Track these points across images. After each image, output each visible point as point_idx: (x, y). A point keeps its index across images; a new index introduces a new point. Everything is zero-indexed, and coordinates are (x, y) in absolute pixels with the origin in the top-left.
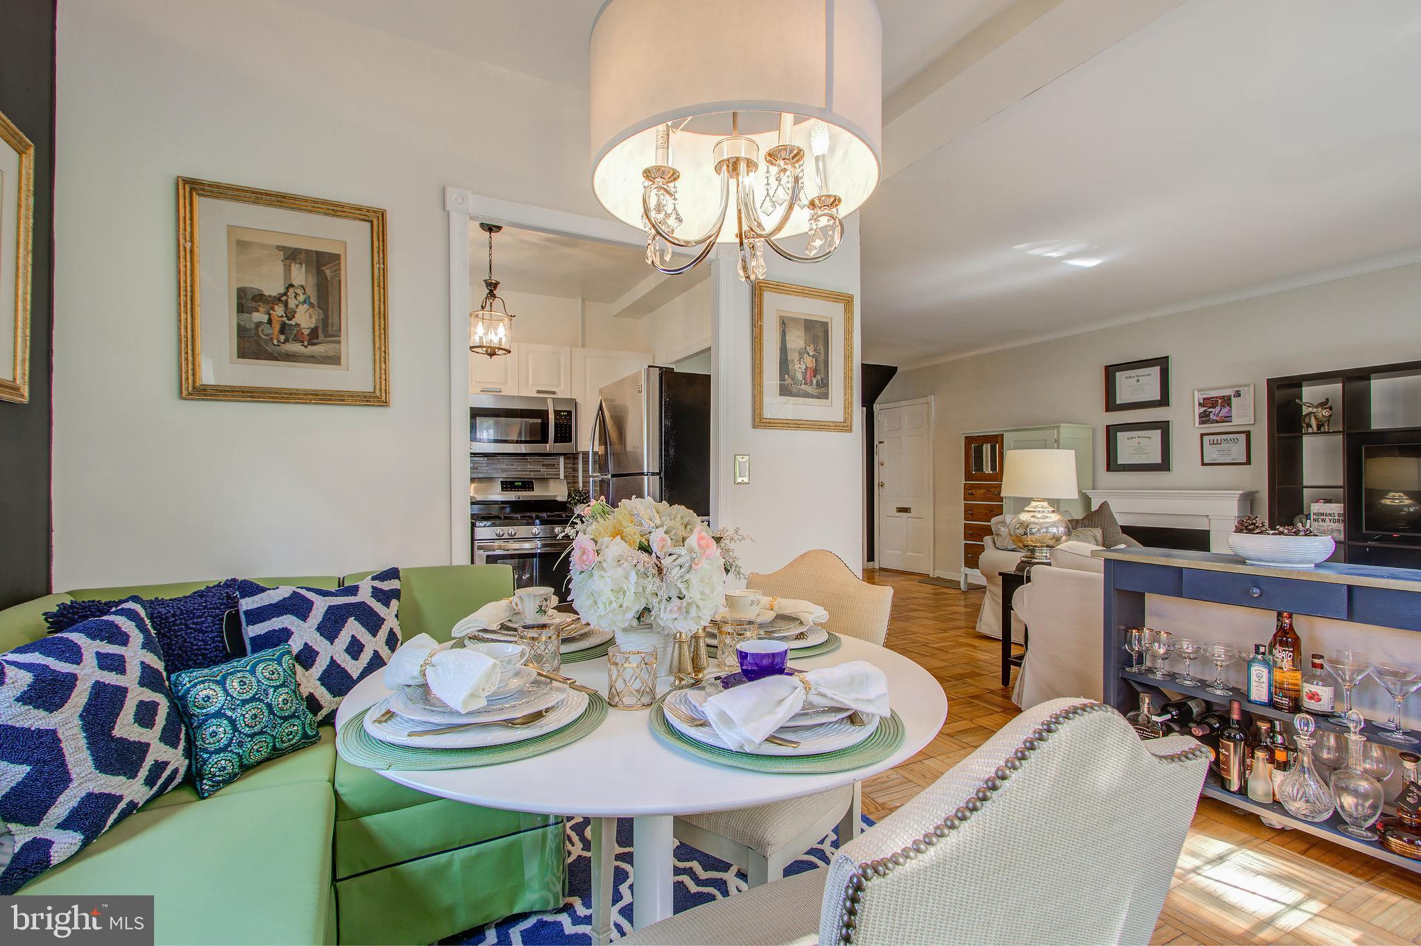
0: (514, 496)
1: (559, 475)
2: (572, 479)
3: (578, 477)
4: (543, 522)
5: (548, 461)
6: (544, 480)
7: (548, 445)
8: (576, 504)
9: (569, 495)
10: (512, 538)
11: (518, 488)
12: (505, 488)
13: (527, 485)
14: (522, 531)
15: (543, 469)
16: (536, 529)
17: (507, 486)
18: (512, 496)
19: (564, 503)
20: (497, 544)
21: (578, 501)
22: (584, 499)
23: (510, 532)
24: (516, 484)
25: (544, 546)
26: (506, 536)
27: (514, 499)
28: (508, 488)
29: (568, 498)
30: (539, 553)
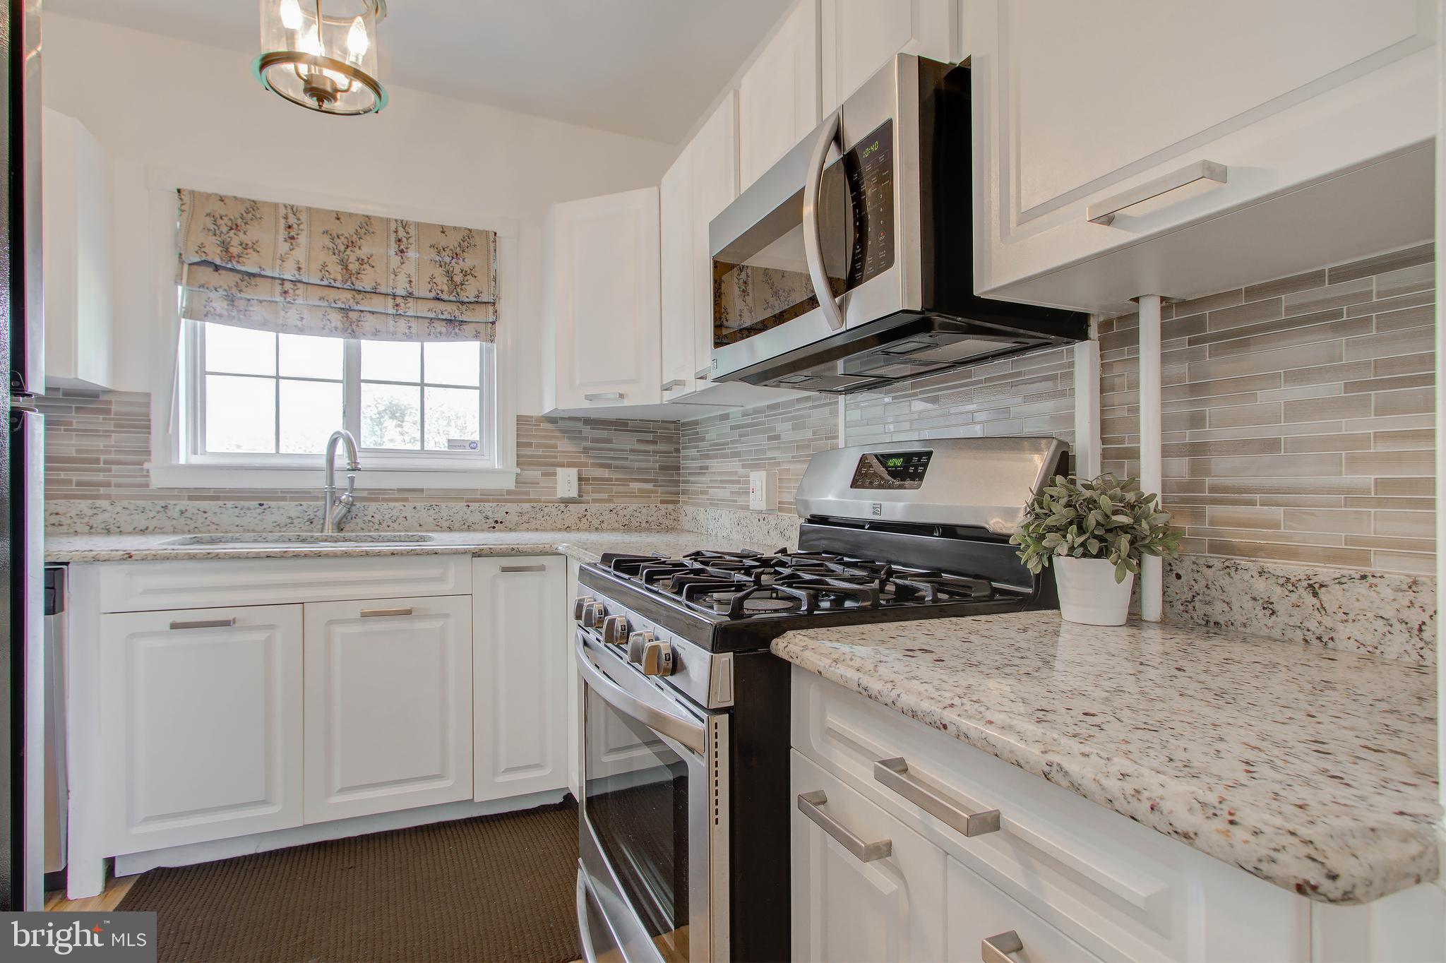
7: (821, 311)
12: (862, 477)
13: (913, 466)
18: (867, 503)
24: (891, 462)
27: (867, 515)
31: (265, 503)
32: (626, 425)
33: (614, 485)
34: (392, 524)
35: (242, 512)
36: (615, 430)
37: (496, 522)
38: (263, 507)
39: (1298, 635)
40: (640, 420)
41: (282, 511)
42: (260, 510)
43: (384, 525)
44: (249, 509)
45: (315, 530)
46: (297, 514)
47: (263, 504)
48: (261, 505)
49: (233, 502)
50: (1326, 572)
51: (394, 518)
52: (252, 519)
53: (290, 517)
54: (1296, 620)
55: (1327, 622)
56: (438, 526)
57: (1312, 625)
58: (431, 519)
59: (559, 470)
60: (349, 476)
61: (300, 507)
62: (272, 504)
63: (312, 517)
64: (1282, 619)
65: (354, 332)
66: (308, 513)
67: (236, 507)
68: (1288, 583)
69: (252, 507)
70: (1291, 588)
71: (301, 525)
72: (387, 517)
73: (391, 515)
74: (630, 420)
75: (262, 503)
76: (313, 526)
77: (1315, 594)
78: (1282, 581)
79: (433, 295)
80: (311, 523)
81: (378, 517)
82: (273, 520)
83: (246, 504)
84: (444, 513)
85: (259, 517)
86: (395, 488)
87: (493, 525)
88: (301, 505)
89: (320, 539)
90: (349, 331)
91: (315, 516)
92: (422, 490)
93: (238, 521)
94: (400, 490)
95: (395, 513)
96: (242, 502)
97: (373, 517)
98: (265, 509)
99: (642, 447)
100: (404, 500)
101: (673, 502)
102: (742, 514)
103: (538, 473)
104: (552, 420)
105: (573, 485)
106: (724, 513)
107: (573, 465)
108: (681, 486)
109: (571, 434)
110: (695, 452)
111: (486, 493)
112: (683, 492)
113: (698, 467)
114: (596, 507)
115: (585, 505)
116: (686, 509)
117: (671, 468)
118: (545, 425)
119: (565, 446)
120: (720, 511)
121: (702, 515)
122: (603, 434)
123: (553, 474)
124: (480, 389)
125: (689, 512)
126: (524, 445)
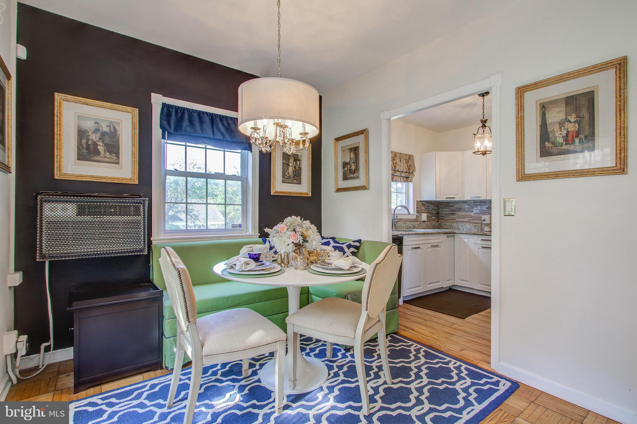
32: (432, 202)
33: (430, 217)
37: (414, 227)
40: (434, 201)
56: (406, 228)
58: (405, 226)
79: (406, 171)
92: (403, 219)
94: (400, 219)
99: (434, 208)
100: (400, 221)
101: (439, 222)
102: (476, 224)
103: (419, 215)
104: (421, 201)
105: (426, 218)
106: (467, 224)
107: (424, 213)
108: (440, 218)
109: (424, 205)
110: (448, 210)
111: (412, 219)
112: (441, 219)
113: (449, 213)
114: (428, 223)
115: (427, 223)
116: (445, 223)
117: (438, 213)
118: (420, 203)
119: (423, 208)
120: (465, 224)
121: (455, 225)
122: (428, 205)
123: (421, 215)
124: (406, 193)
125: (447, 224)
126: (417, 208)
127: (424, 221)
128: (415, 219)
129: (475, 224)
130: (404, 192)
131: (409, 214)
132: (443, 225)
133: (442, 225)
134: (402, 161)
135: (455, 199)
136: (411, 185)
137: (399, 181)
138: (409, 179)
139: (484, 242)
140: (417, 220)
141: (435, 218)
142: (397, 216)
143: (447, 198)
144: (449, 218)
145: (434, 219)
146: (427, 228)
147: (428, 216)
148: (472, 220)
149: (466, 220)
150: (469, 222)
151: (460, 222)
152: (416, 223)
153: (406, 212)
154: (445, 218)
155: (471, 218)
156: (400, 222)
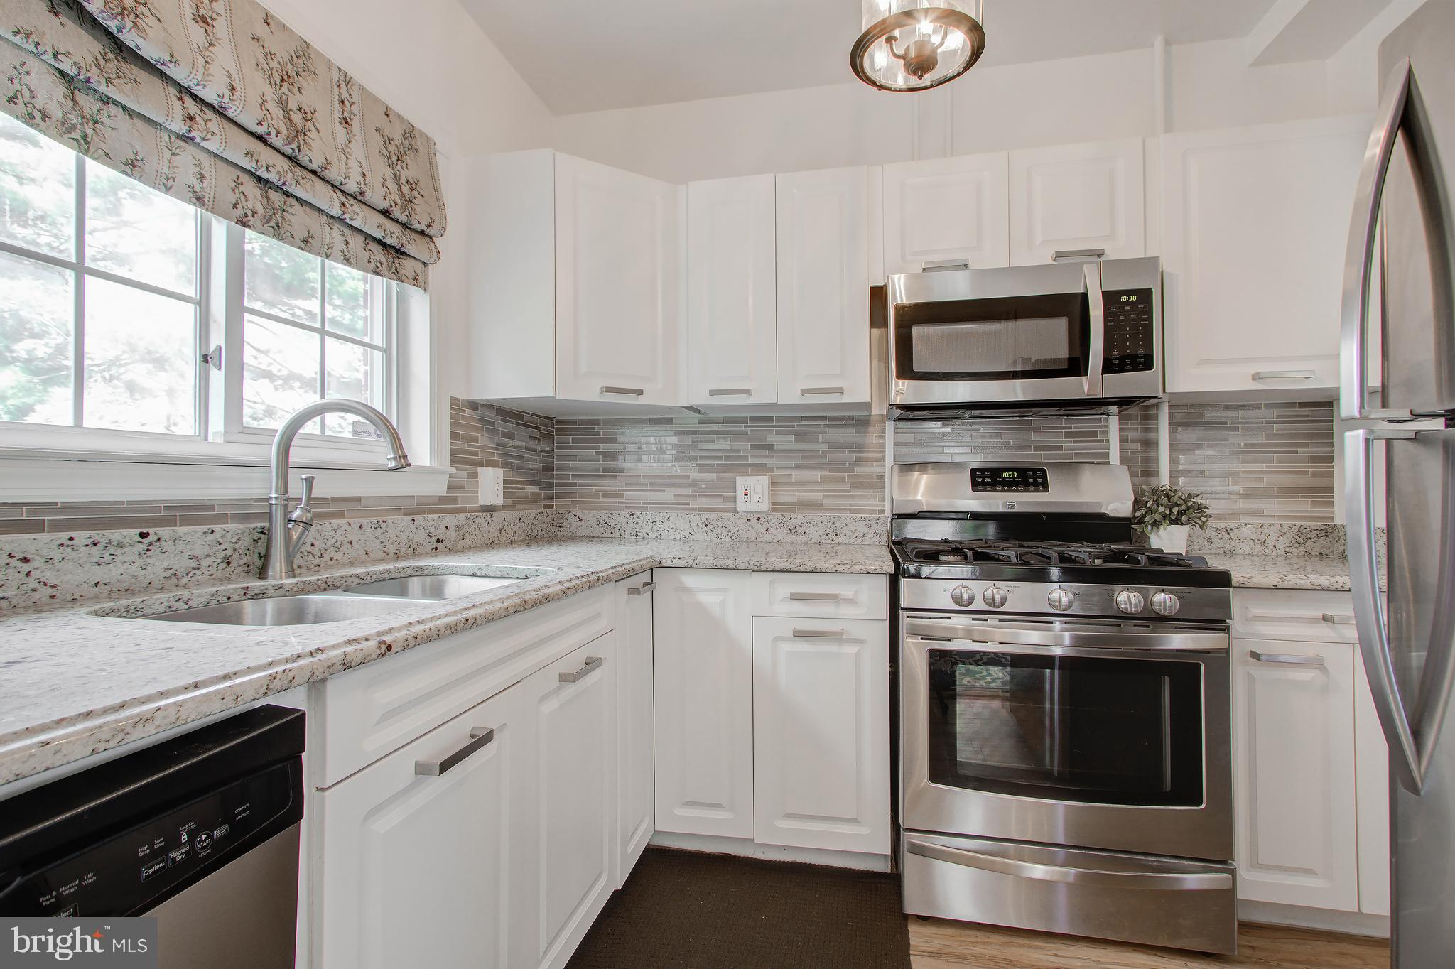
0: (1000, 503)
1: (1107, 455)
2: (1142, 466)
3: (1157, 460)
4: (1075, 573)
5: (1081, 423)
6: (1069, 467)
7: (1085, 380)
8: (1156, 524)
9: (1137, 503)
10: (995, 610)
11: (1010, 485)
12: (980, 484)
13: (1031, 478)
14: (1020, 595)
15: (1068, 444)
16: (1059, 593)
17: (985, 479)
18: (998, 502)
19: (1127, 521)
20: (960, 622)
21: (1165, 516)
22: (1181, 513)
23: (988, 593)
24: (1006, 475)
25: (1079, 641)
26: (979, 604)
27: (1001, 510)
28: (988, 484)
29: (1135, 510)
30: (1061, 658)
31: (151, 530)
32: (521, 418)
33: (517, 488)
34: (335, 556)
35: (107, 554)
36: (517, 424)
37: (438, 541)
38: (146, 541)
39: (1222, 551)
40: (532, 414)
41: (181, 545)
42: (141, 547)
43: (327, 558)
44: (120, 545)
45: (233, 576)
46: (206, 550)
47: (148, 534)
48: (143, 535)
49: (88, 533)
50: (1232, 525)
51: (338, 545)
52: (127, 565)
53: (195, 557)
54: (1221, 545)
55: (1233, 544)
56: (385, 552)
57: (1227, 546)
58: (378, 542)
59: (481, 470)
60: (304, 477)
61: (210, 537)
62: (164, 532)
63: (229, 553)
64: (1215, 545)
65: (279, 227)
66: (223, 547)
67: (95, 544)
68: (1218, 530)
69: (126, 541)
70: (1218, 531)
71: (212, 570)
72: (329, 543)
73: (334, 541)
74: (526, 413)
75: (145, 530)
76: (230, 569)
77: (1228, 534)
78: (1215, 529)
79: (384, 205)
80: (228, 564)
81: (319, 545)
82: (166, 564)
83: (116, 535)
84: (391, 533)
85: (139, 562)
86: (328, 496)
87: (435, 545)
88: (213, 531)
89: (295, 589)
90: (272, 223)
91: (235, 550)
92: (358, 499)
93: (99, 574)
94: (335, 499)
95: (339, 536)
96: (107, 533)
97: (312, 545)
98: (150, 544)
99: (534, 445)
100: (341, 515)
101: (551, 507)
102: (713, 515)
103: (465, 474)
104: (474, 405)
105: (501, 489)
106: (673, 515)
107: (490, 464)
108: (556, 489)
109: (488, 425)
110: (592, 453)
111: (422, 501)
112: (559, 496)
113: (599, 470)
114: (510, 515)
115: (503, 514)
116: (579, 513)
117: (548, 469)
118: (469, 412)
119: (484, 440)
120: (664, 514)
121: (621, 518)
122: (509, 427)
123: (475, 475)
124: (387, 351)
125: (590, 516)
126: (454, 436)
127: (490, 509)
128: (442, 500)
129: (706, 515)
130: (379, 341)
131: (403, 461)
132: (571, 524)
133: (565, 523)
134: (356, 125)
135: (642, 400)
136: (419, 305)
137: (336, 251)
138: (408, 266)
139: (798, 607)
140: (455, 500)
141: (535, 489)
142: (310, 481)
143: (609, 390)
144: (593, 490)
145: (533, 494)
146: (503, 539)
147: (512, 482)
148: (693, 496)
149: (668, 495)
150: (681, 506)
151: (646, 505)
152: (450, 519)
153: (383, 454)
154: (578, 491)
155: (688, 491)
156: (335, 522)
